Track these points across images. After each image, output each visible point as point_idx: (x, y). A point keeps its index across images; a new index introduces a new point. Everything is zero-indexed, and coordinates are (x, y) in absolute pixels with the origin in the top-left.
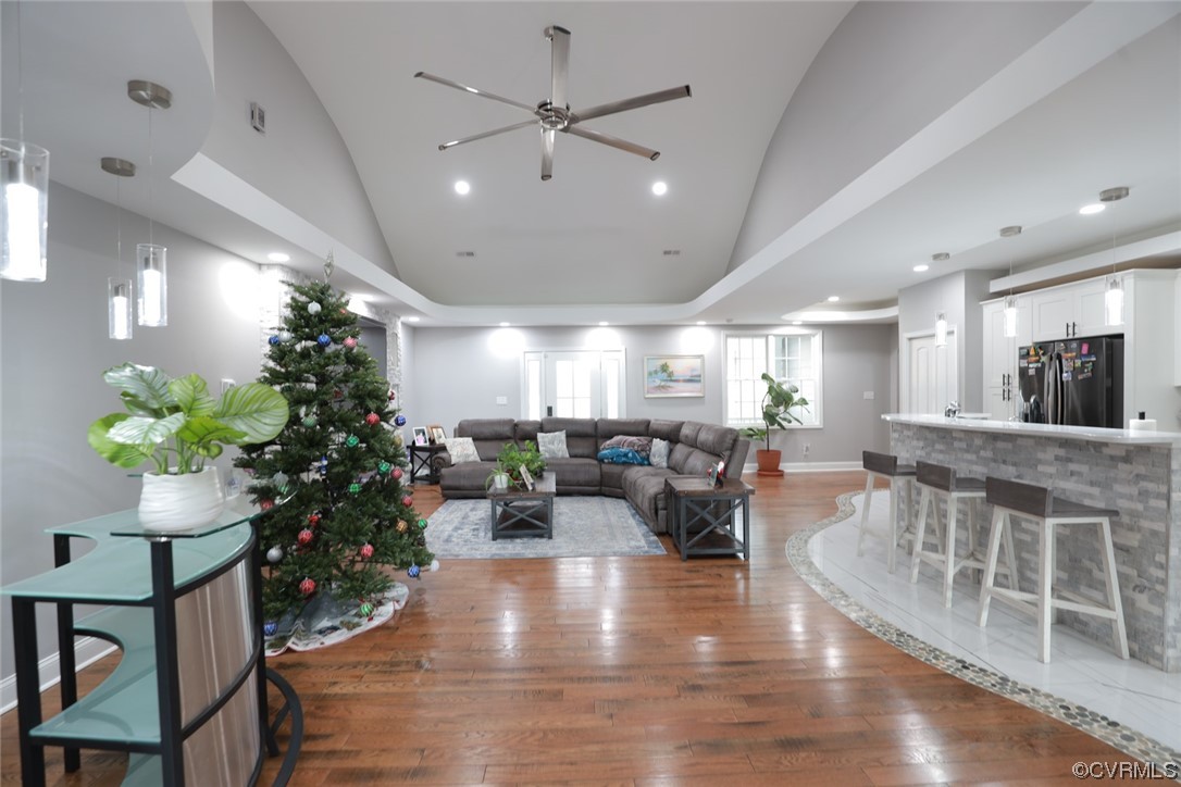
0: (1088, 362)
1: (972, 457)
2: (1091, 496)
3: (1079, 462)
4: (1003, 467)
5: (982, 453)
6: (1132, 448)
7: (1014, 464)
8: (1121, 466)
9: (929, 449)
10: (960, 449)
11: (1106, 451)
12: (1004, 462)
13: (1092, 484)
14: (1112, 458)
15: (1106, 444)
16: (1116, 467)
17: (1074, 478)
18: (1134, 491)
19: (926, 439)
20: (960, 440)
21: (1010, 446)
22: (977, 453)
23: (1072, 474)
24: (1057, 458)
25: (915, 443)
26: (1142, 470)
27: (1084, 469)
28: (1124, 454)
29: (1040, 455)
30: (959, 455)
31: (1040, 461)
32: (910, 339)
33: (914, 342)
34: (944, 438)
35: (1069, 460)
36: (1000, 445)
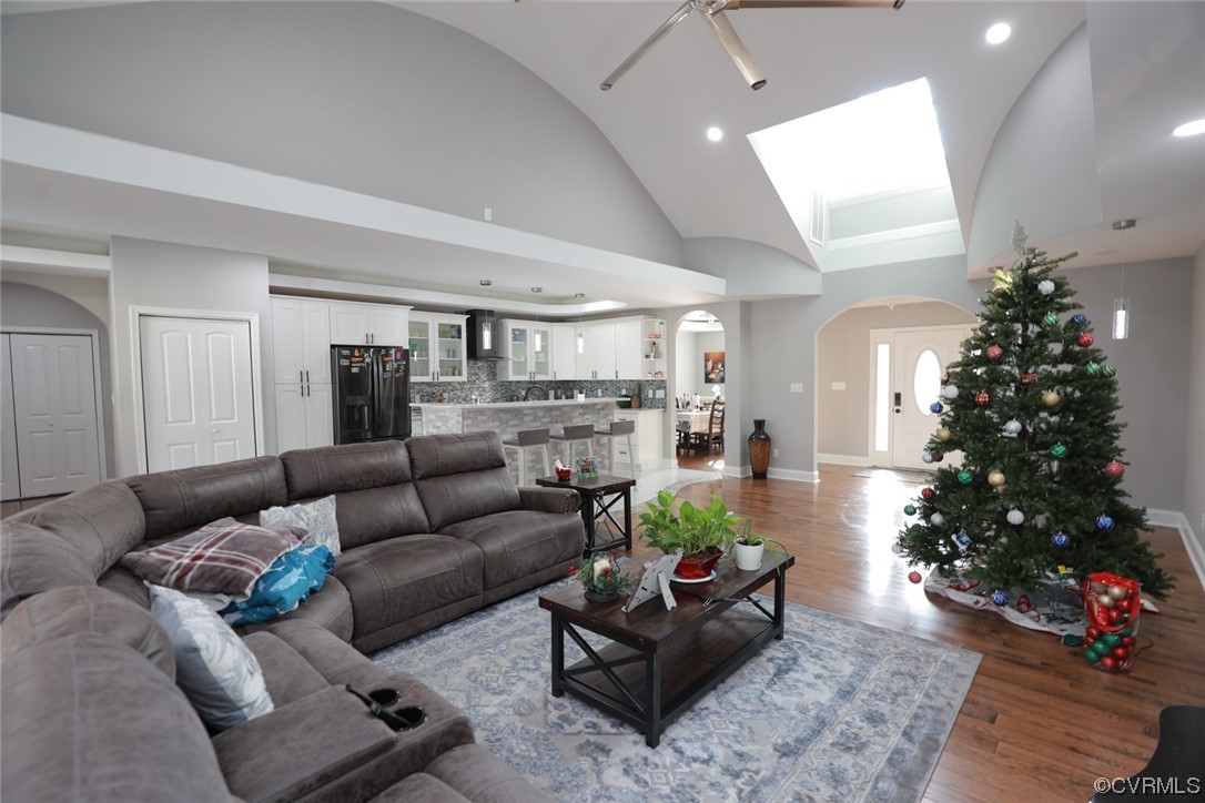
0: (402, 365)
15: (597, 404)
16: (600, 413)
18: (605, 421)
23: (586, 419)
27: (590, 416)
28: (602, 407)
30: (528, 425)
31: (574, 417)
32: (140, 315)
33: (150, 320)
34: (515, 416)
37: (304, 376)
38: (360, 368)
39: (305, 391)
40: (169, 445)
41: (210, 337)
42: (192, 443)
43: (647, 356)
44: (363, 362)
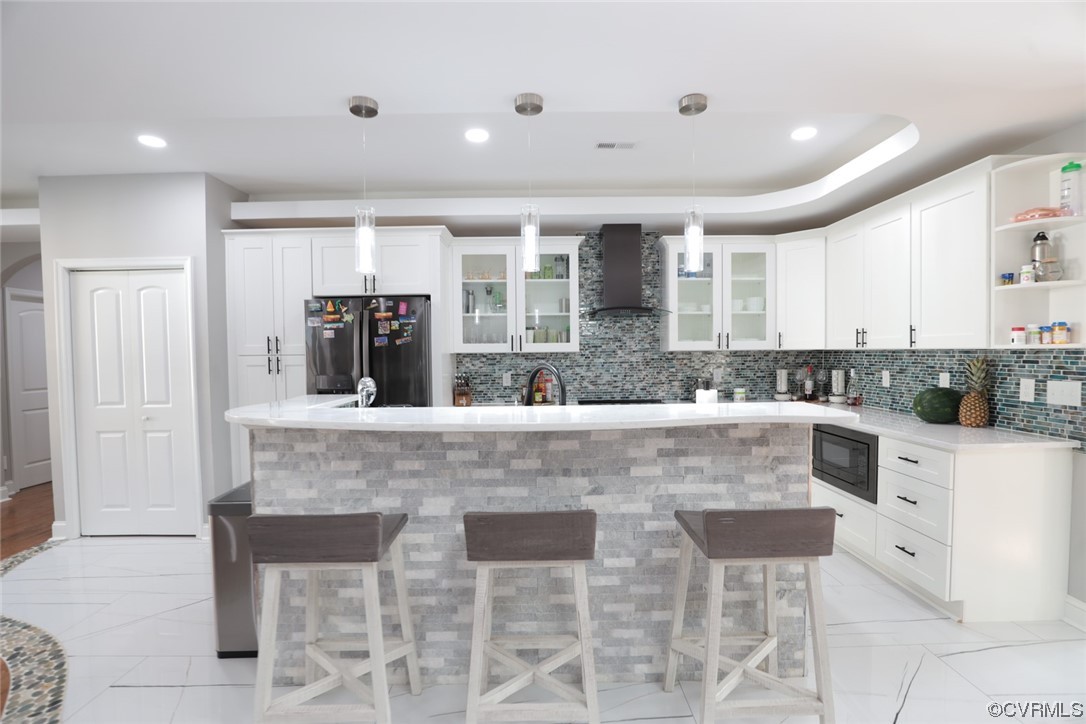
0: (408, 324)
1: (499, 473)
2: (716, 497)
3: (697, 453)
4: (562, 481)
5: (516, 464)
6: (769, 427)
7: (585, 473)
8: (755, 450)
9: (374, 475)
10: (464, 463)
11: (733, 434)
12: (566, 472)
13: (715, 480)
14: (743, 442)
15: (735, 426)
16: (749, 453)
17: (690, 477)
18: (770, 478)
19: (366, 455)
20: (463, 446)
21: (574, 445)
22: (504, 465)
23: (688, 470)
24: (662, 453)
25: (335, 465)
26: (780, 450)
27: (704, 462)
28: (759, 435)
29: (633, 453)
30: (462, 474)
31: (634, 461)
34: (419, 447)
35: (681, 453)
36: (553, 446)
37: (273, 345)
38: (337, 330)
39: (275, 366)
40: (99, 432)
41: (142, 292)
42: (123, 432)
43: (1009, 278)
44: (340, 321)
